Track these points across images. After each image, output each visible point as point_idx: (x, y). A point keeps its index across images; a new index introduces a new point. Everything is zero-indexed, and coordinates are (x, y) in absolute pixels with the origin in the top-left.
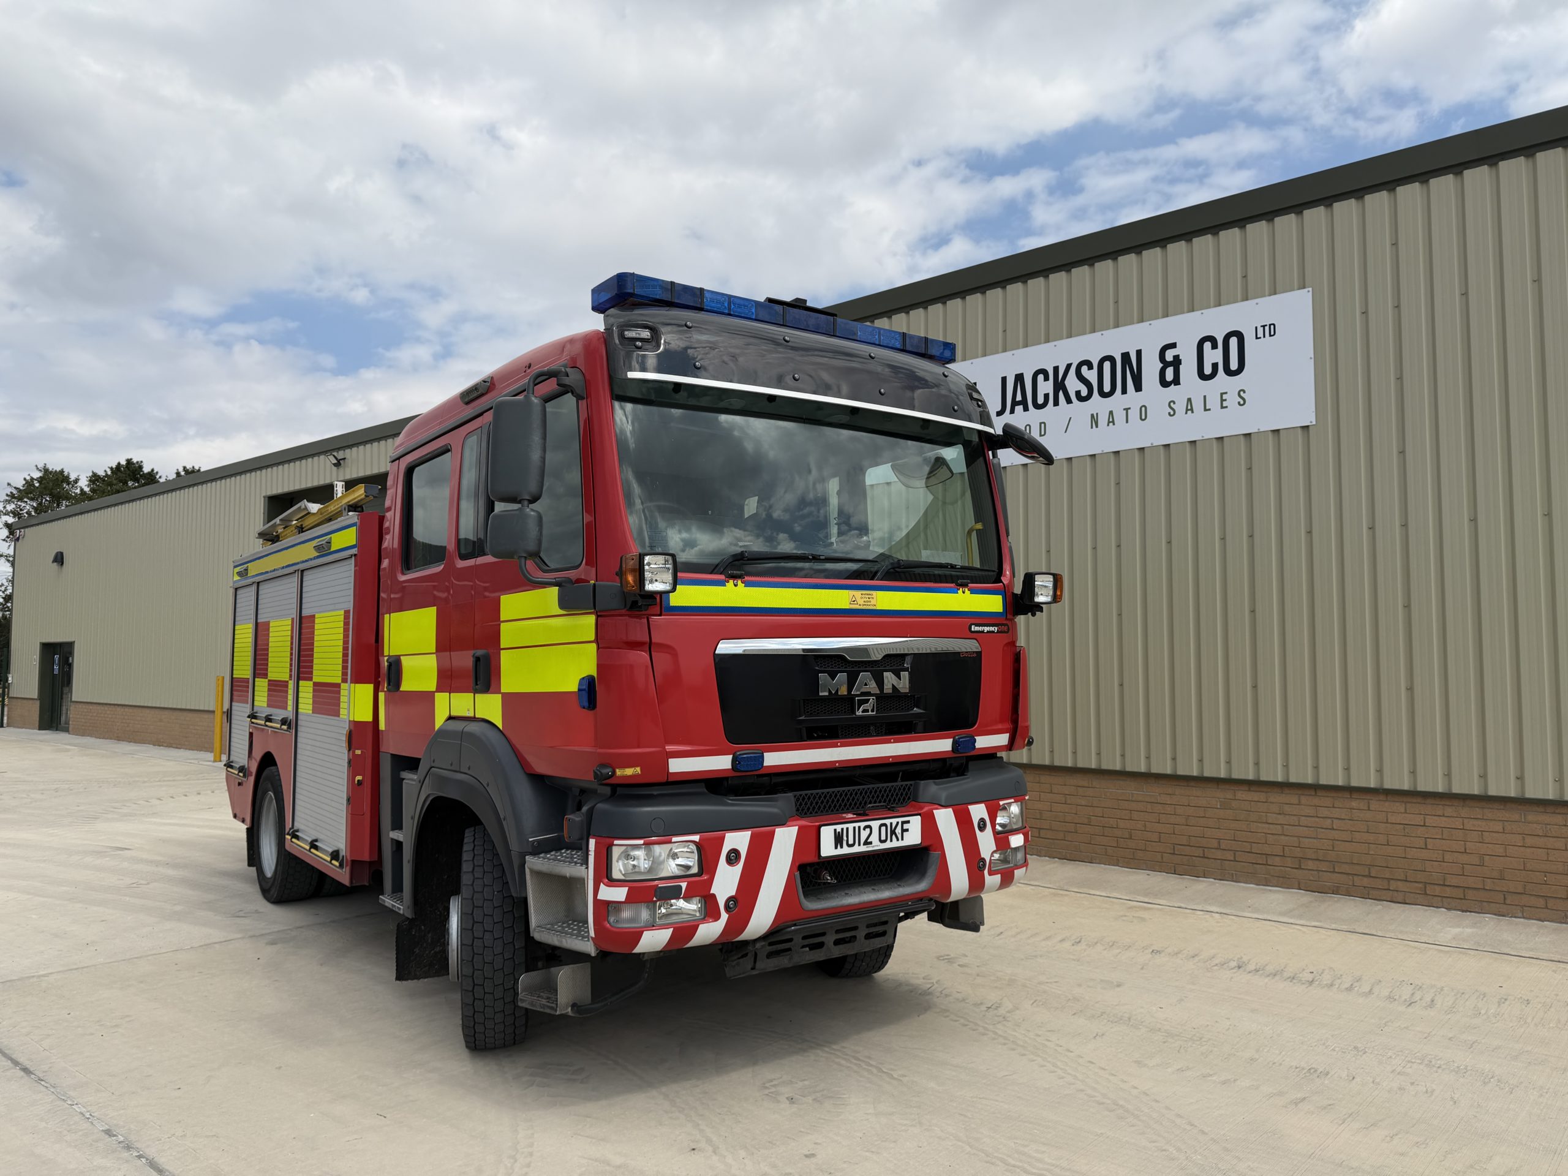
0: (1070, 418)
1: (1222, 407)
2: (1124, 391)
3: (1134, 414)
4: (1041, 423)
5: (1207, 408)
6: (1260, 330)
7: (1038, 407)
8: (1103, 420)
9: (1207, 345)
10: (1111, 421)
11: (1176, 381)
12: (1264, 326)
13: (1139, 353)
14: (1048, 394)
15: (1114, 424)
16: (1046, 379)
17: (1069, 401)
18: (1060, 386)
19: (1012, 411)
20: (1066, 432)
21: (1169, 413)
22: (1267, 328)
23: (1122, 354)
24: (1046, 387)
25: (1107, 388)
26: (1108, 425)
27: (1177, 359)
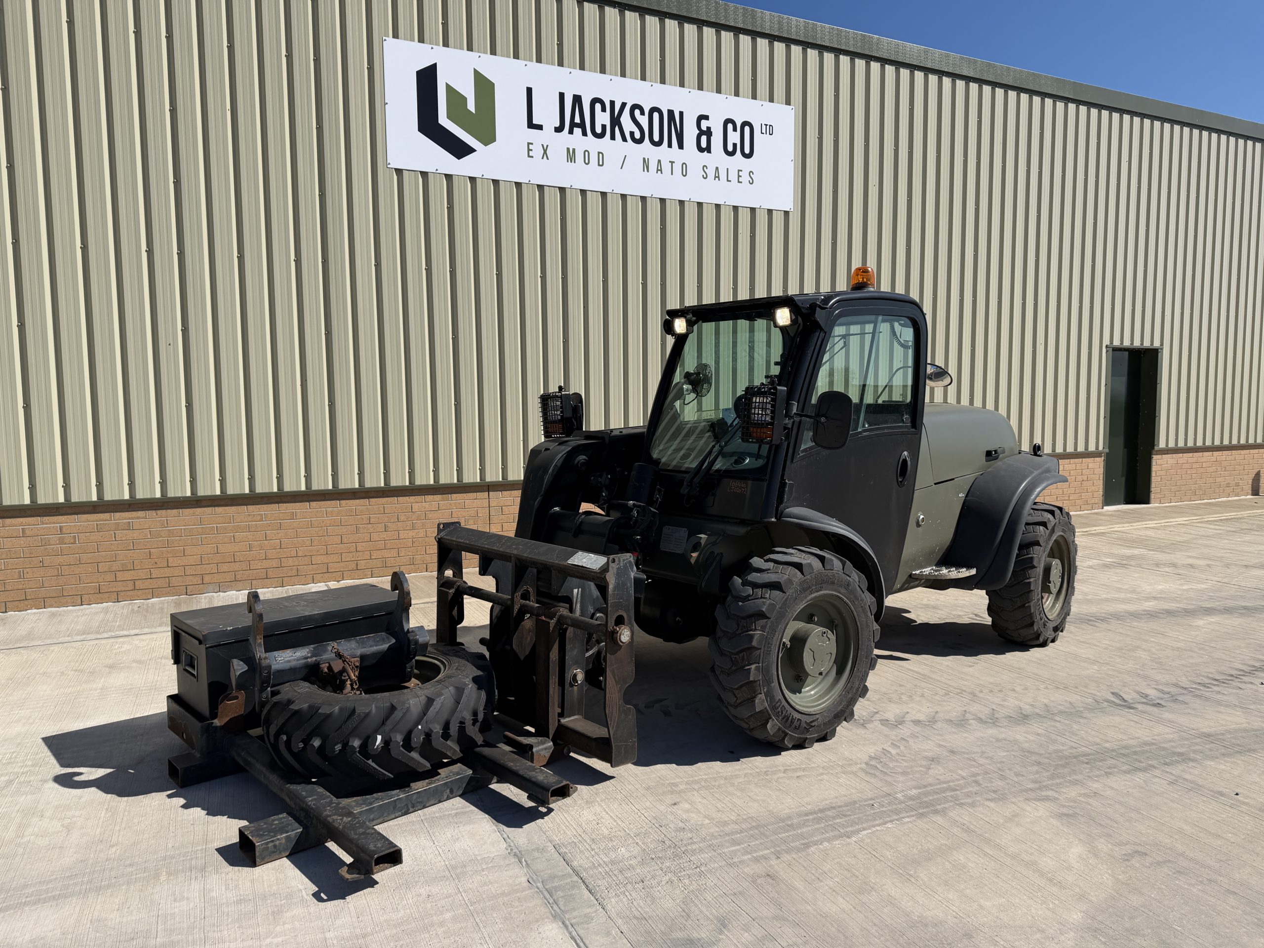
0: (626, 156)
1: (739, 182)
2: (670, 146)
3: (677, 168)
4: (599, 153)
5: (729, 179)
6: (764, 127)
7: (596, 135)
8: (653, 166)
9: (730, 126)
10: (659, 170)
11: (708, 149)
12: (766, 125)
13: (681, 114)
14: (606, 125)
15: (662, 173)
16: (604, 109)
17: (624, 139)
18: (615, 121)
19: (571, 132)
20: (621, 168)
21: (703, 176)
22: (768, 127)
23: (668, 110)
24: (603, 118)
25: (656, 138)
26: (657, 172)
27: (709, 128)
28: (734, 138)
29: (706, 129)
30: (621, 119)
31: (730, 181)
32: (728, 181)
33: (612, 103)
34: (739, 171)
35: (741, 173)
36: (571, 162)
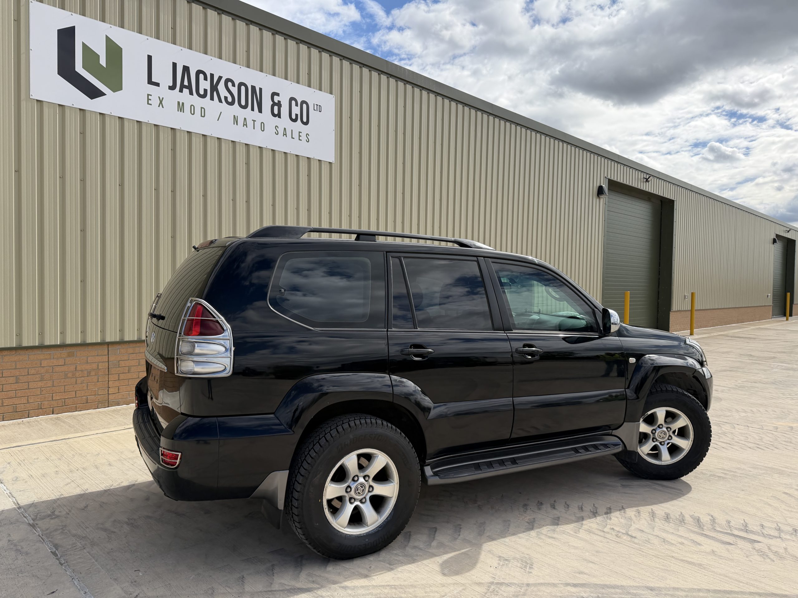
0: (221, 112)
1: (299, 139)
2: (253, 109)
3: (258, 125)
4: (202, 108)
5: (293, 137)
6: (316, 106)
7: (200, 95)
8: (241, 121)
9: (293, 102)
10: (245, 125)
11: (279, 115)
13: (261, 89)
14: (207, 90)
15: (247, 127)
16: (206, 79)
17: (220, 101)
18: (214, 88)
19: (181, 91)
20: (218, 120)
21: (275, 132)
22: (318, 106)
23: (252, 86)
24: (205, 85)
25: (243, 103)
26: (243, 126)
27: (279, 102)
28: (296, 110)
29: (277, 102)
30: (218, 87)
33: (212, 76)
34: (299, 132)
35: (301, 134)
36: (181, 111)
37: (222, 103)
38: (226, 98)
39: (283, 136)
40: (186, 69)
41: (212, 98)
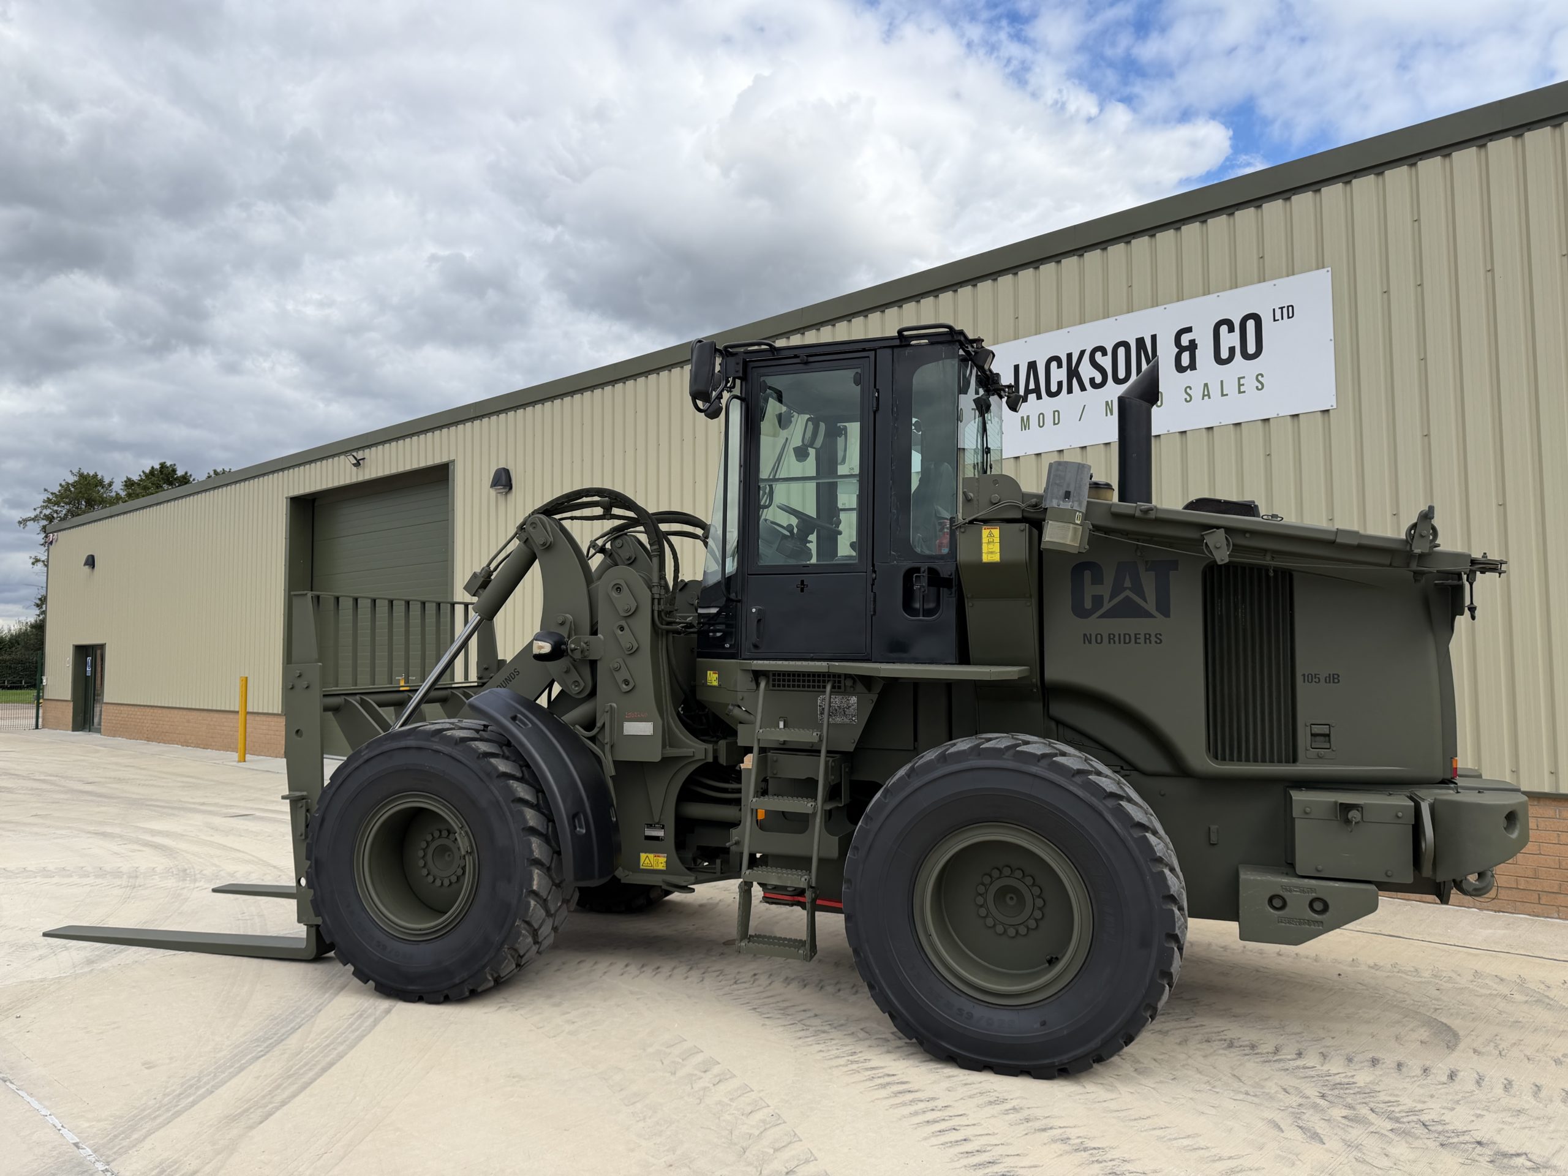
0: (1085, 406)
1: (1240, 392)
4: (1054, 412)
5: (1224, 393)
6: (1278, 312)
7: (1052, 394)
9: (1224, 329)
11: (1192, 366)
12: (1282, 308)
13: (1154, 338)
14: (1062, 381)
16: (1060, 366)
17: (1083, 388)
18: (1073, 373)
19: (1025, 401)
20: (1080, 420)
21: (1186, 399)
22: (1285, 310)
23: (1137, 339)
24: (1059, 374)
25: (1122, 374)
27: (1193, 343)
28: (1231, 341)
29: (1188, 344)
30: (1080, 369)
31: (1227, 395)
32: (1223, 395)
33: (1069, 356)
34: (1239, 379)
35: (1242, 381)
36: (1025, 429)
37: (1086, 390)
38: (1092, 380)
39: (1203, 399)
40: (1032, 366)
41: (1070, 391)
